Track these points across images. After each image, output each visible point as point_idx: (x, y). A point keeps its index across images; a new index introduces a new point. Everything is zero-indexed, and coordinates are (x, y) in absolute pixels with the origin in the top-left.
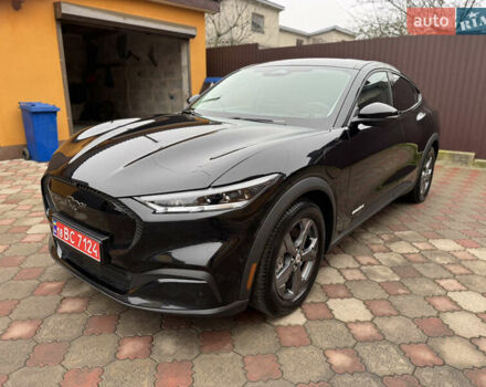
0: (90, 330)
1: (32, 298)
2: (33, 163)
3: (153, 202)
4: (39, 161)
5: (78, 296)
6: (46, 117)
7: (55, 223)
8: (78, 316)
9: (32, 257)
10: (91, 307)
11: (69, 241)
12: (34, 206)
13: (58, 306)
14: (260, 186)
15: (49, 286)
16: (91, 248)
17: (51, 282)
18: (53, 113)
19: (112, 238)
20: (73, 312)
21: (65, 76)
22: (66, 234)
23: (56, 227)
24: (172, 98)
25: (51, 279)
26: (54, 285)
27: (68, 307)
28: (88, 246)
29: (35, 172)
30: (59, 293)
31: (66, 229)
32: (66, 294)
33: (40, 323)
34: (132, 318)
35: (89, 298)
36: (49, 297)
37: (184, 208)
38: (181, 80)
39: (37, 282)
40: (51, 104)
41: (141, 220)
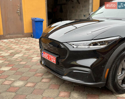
0: (50, 87)
1: (34, 77)
2: (34, 39)
3: (73, 44)
4: (36, 38)
5: (47, 78)
6: (40, 23)
7: (43, 52)
8: (47, 83)
9: (34, 66)
10: (51, 82)
11: (46, 58)
12: (35, 52)
13: (41, 80)
14: (112, 40)
15: (38, 74)
16: (53, 59)
17: (39, 73)
18: (42, 21)
19: (60, 56)
20: (45, 82)
21: (47, 8)
22: (46, 55)
23: (43, 54)
24: (84, 16)
25: (39, 72)
26: (40, 74)
27: (44, 80)
28: (52, 58)
29: (35, 42)
30: (42, 77)
31: (46, 54)
32: (43, 77)
33: (36, 84)
34: (64, 86)
35: (51, 79)
36: (39, 77)
37: (84, 47)
38: (89, 9)
39: (35, 73)
40: (41, 18)
41: (69, 50)
